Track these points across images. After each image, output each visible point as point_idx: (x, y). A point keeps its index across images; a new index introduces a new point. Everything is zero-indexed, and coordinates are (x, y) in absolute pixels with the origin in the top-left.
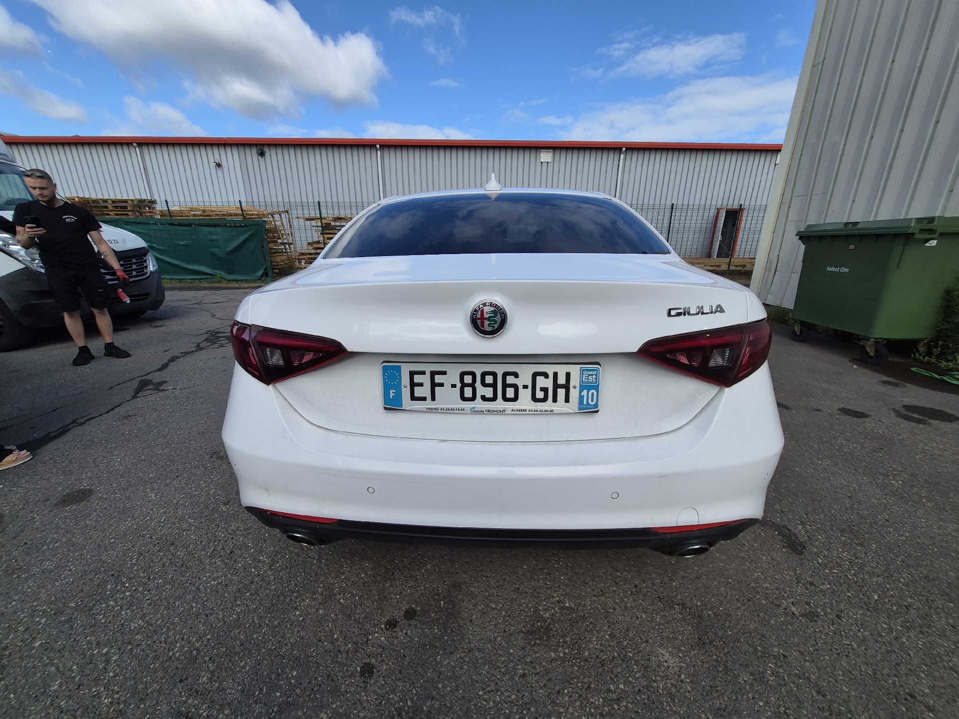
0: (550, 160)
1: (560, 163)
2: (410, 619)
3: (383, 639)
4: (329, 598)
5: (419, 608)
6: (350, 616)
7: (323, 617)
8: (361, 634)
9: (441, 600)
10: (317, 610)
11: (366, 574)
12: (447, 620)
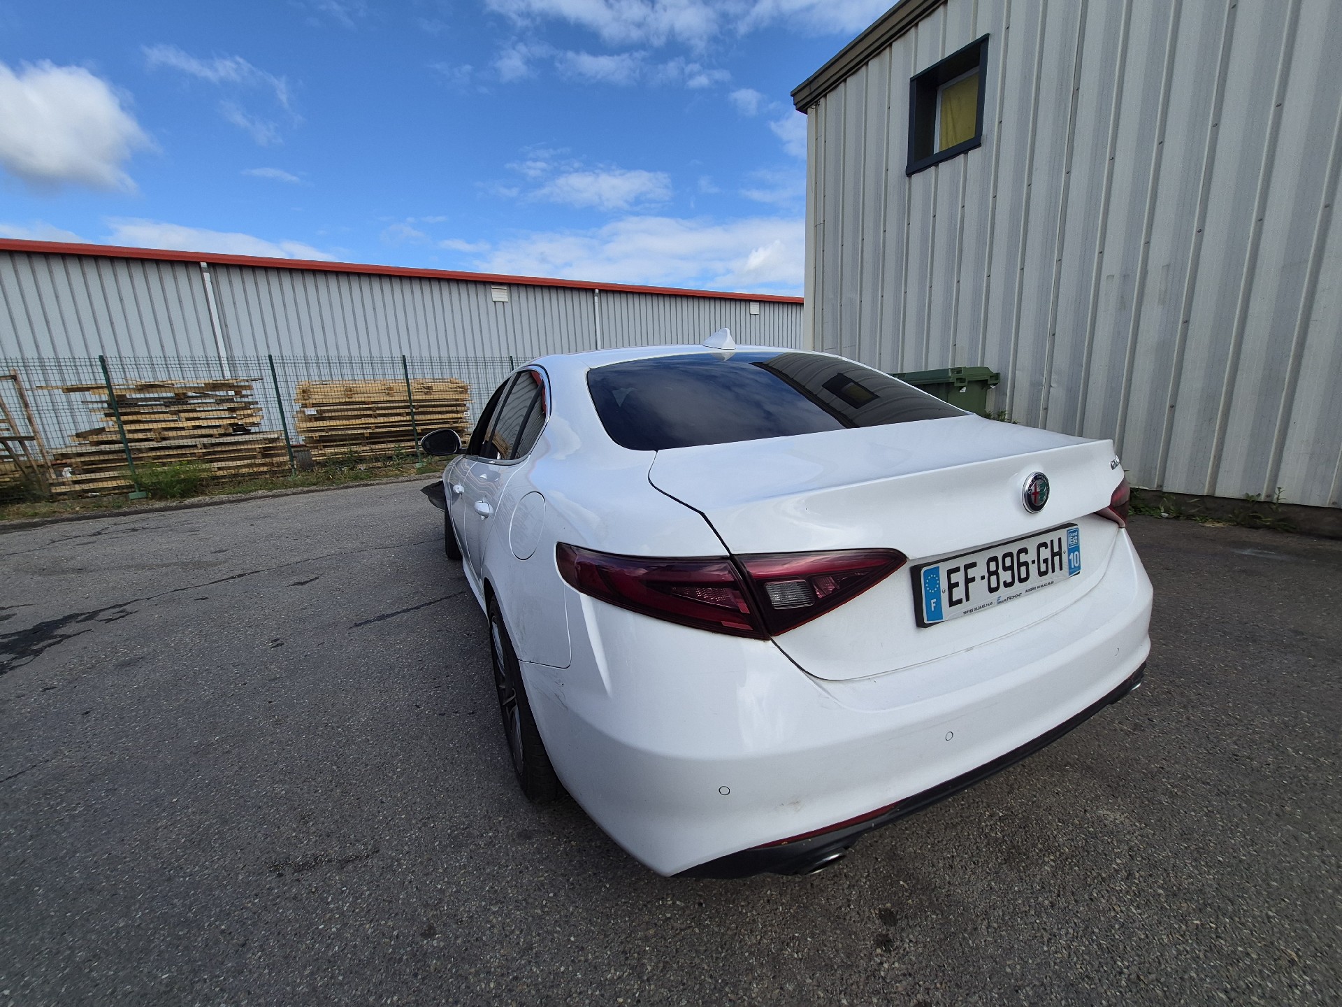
0: (506, 300)
1: (520, 304)
2: (895, 922)
3: (897, 965)
4: (776, 963)
5: (889, 905)
6: (829, 967)
7: (800, 992)
8: (867, 978)
9: (898, 881)
10: (782, 988)
11: (782, 904)
12: (930, 899)
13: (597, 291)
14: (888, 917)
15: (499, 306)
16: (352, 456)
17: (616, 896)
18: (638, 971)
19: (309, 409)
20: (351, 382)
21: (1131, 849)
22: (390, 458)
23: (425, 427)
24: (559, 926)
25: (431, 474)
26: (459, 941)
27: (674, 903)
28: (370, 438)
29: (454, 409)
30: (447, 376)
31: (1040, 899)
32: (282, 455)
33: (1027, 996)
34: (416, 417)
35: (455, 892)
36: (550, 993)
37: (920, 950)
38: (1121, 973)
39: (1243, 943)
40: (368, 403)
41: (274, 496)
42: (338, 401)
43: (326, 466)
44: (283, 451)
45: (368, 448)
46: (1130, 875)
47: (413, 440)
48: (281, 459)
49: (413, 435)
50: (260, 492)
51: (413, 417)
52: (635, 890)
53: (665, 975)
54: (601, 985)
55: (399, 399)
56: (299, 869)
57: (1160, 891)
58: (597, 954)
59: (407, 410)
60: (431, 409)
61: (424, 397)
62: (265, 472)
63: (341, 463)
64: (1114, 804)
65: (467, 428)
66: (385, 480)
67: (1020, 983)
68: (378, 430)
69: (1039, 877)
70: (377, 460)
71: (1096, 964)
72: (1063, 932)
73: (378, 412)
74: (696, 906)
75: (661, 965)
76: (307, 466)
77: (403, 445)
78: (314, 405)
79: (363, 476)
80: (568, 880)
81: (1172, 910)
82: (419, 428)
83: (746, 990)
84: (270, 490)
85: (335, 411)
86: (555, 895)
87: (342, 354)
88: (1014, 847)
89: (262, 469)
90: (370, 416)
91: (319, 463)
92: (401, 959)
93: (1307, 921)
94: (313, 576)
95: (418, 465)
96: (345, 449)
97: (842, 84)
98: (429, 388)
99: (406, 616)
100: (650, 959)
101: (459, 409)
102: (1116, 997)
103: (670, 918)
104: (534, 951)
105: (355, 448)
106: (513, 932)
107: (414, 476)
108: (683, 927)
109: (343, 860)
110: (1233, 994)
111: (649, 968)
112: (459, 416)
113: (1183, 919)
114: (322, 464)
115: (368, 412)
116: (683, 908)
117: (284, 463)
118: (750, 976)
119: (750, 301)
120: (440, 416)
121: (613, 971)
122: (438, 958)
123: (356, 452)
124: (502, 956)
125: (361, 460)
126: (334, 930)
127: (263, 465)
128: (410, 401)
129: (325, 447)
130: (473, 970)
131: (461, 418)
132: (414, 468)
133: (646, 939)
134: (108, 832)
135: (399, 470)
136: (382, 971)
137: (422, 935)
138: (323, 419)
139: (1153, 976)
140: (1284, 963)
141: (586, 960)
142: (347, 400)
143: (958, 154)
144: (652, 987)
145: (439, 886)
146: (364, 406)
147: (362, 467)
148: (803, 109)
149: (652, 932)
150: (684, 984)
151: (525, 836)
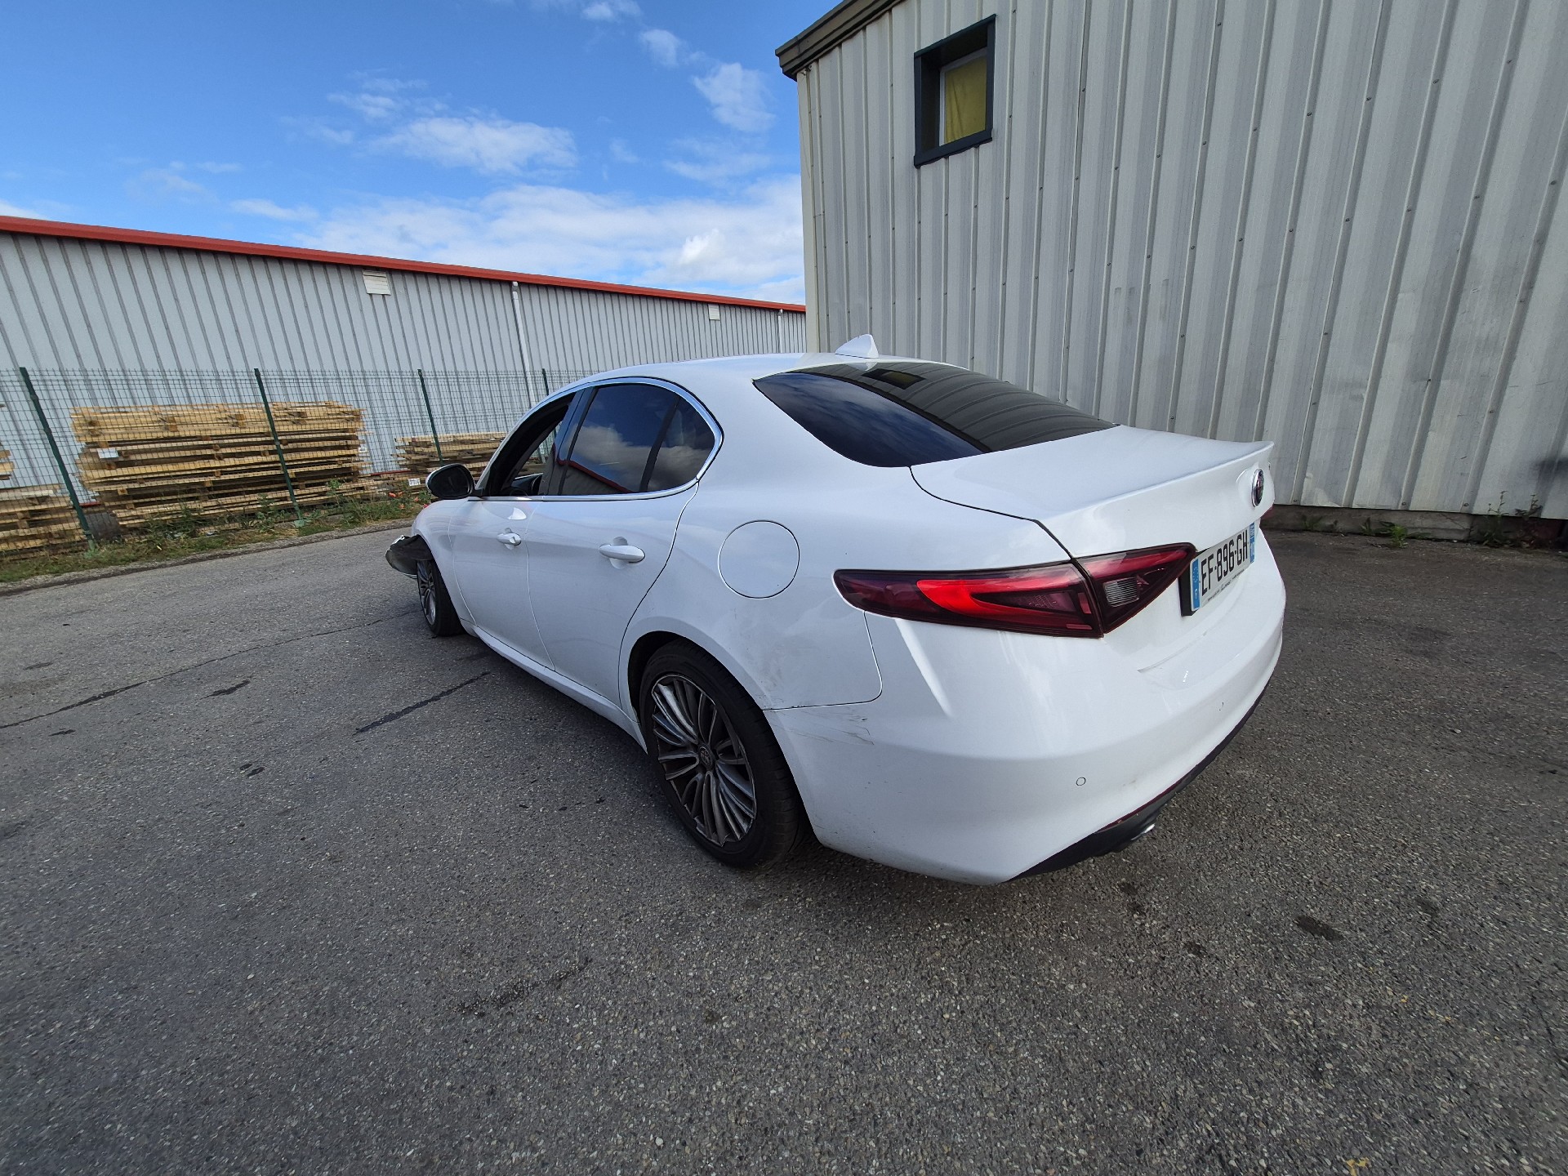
0: (387, 292)
1: (408, 298)
2: (1136, 891)
3: (1155, 922)
4: (1062, 948)
5: (1123, 879)
6: (1104, 938)
7: (1093, 964)
8: (1138, 938)
9: (1120, 859)
10: (1077, 965)
11: (1038, 902)
12: (1152, 867)
13: (515, 284)
14: (1128, 889)
15: (378, 301)
16: (189, 516)
17: (884, 933)
18: (945, 988)
19: (105, 450)
20: (168, 408)
21: (1272, 795)
22: (252, 515)
23: (302, 470)
24: (845, 973)
25: (323, 534)
26: (751, 1015)
27: (942, 926)
28: (215, 489)
29: (343, 442)
30: (323, 398)
31: (1231, 846)
32: (66, 520)
33: (1257, 917)
34: (287, 457)
35: (714, 974)
36: (876, 1031)
37: (1166, 907)
38: (1309, 883)
39: (1372, 842)
40: (206, 438)
41: (69, 582)
42: (155, 436)
43: (147, 533)
44: (68, 515)
45: (214, 503)
46: (1281, 814)
47: (285, 488)
48: (66, 526)
49: (285, 482)
50: (40, 579)
51: (281, 457)
52: (899, 924)
53: (972, 985)
54: (920, 1010)
55: (257, 431)
56: (502, 1003)
57: (1306, 820)
58: (899, 986)
59: (271, 448)
60: (308, 445)
61: (295, 428)
62: (40, 548)
63: (173, 527)
64: (1244, 764)
65: (362, 469)
66: (252, 546)
67: (1248, 909)
68: (223, 478)
69: (1221, 831)
70: (231, 519)
71: (1290, 881)
72: (1258, 865)
73: (224, 451)
74: (964, 923)
75: (964, 978)
76: (114, 534)
77: (270, 496)
78: (112, 444)
79: (213, 542)
80: (827, 933)
81: (1319, 831)
82: (291, 472)
83: (1049, 976)
84: (57, 573)
85: (146, 451)
86: (822, 948)
87: (148, 367)
88: (1192, 812)
89: (32, 543)
90: (211, 457)
91: (135, 529)
92: (698, 1050)
93: (1400, 817)
94: (239, 681)
95: (297, 523)
96: (177, 507)
97: (837, 49)
98: (300, 414)
99: (426, 711)
100: (951, 976)
101: (349, 442)
102: (1313, 900)
103: (947, 939)
104: (836, 1002)
105: (192, 505)
106: (802, 992)
107: (297, 539)
108: (963, 942)
109: (552, 980)
110: (1381, 877)
111: (956, 984)
112: (351, 452)
113: (1329, 835)
114: (142, 530)
115: (209, 452)
116: (953, 928)
117: (71, 532)
118: (1047, 964)
119: (708, 303)
120: (320, 454)
121: (923, 996)
122: (740, 1037)
123: (194, 510)
124: (806, 1015)
125: (205, 521)
126: (597, 1046)
127: (34, 537)
128: (274, 433)
129: (137, 505)
130: (784, 1036)
131: (354, 455)
132: (292, 527)
133: (937, 961)
134: (172, 1036)
135: (269, 532)
136: (685, 1065)
137: (707, 1021)
138: (131, 464)
139: (1329, 880)
140: (1400, 848)
141: (892, 995)
142: (171, 434)
143: (969, 147)
144: (968, 997)
145: (691, 974)
146: (201, 443)
147: (209, 531)
148: (791, 73)
149: (938, 954)
150: (993, 987)
151: (753, 905)
